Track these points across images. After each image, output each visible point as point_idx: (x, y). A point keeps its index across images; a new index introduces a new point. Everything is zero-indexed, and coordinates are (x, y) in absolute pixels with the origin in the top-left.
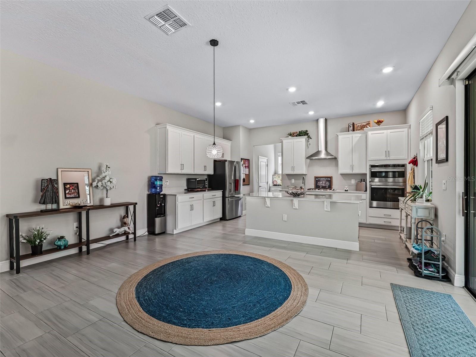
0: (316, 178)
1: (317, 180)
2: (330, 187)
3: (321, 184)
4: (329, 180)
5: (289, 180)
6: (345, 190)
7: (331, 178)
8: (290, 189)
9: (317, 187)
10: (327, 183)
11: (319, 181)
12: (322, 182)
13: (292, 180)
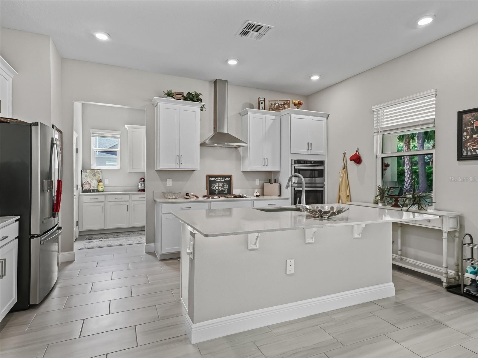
0: (209, 177)
1: (211, 180)
2: (230, 192)
3: (217, 187)
4: (228, 180)
5: (162, 180)
6: (257, 196)
7: (230, 177)
8: (170, 197)
9: (211, 193)
10: (225, 185)
11: (214, 182)
12: (219, 184)
13: (168, 182)
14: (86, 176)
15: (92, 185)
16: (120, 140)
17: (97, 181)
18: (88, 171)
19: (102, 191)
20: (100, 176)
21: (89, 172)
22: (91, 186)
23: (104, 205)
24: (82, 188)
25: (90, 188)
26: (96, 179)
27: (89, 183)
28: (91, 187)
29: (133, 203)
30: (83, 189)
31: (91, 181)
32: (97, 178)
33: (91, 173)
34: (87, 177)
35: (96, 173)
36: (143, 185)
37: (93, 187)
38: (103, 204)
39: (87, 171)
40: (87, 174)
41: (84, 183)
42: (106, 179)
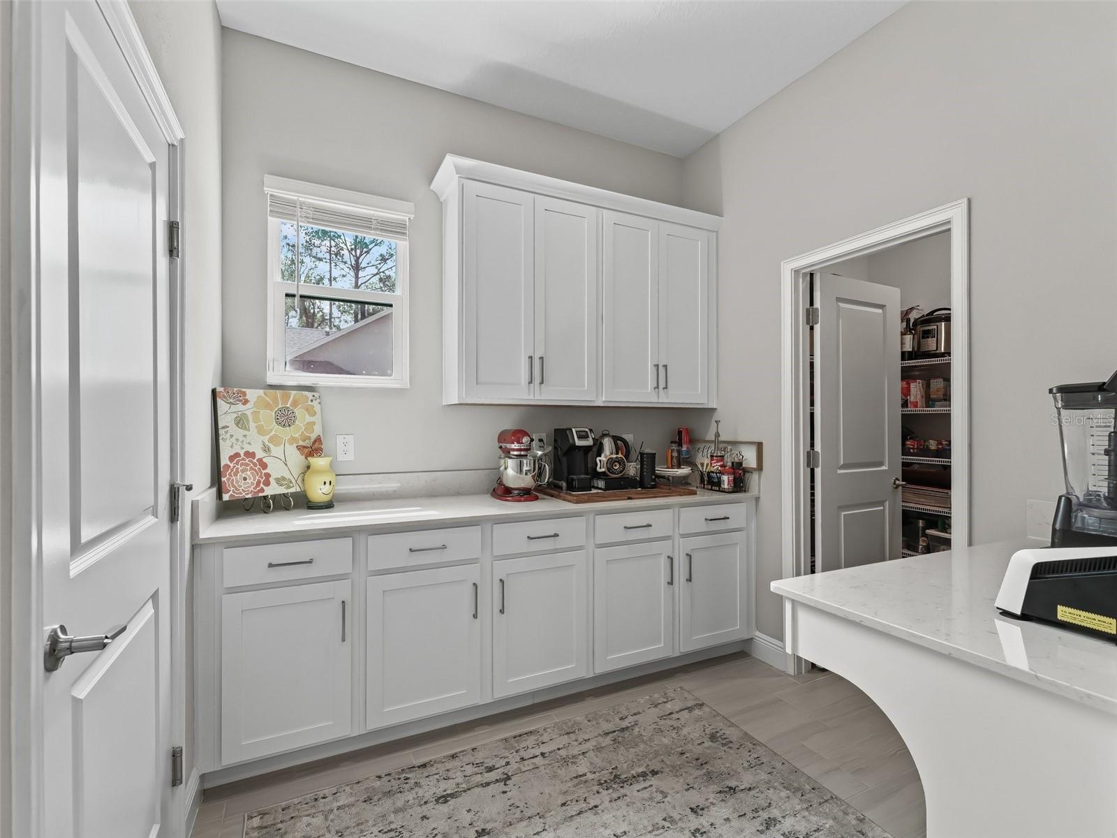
14: (241, 422)
15: (275, 469)
16: (408, 243)
17: (299, 448)
18: (252, 394)
19: (326, 499)
20: (314, 423)
21: (259, 397)
22: (268, 476)
23: (346, 596)
24: (214, 490)
25: (262, 490)
26: (292, 440)
27: (260, 460)
28: (267, 483)
29: (501, 570)
30: (226, 497)
31: (266, 449)
32: (295, 431)
33: (268, 406)
34: (246, 428)
35: (295, 404)
36: (525, 468)
37: (278, 481)
38: (342, 590)
39: (244, 394)
40: (248, 409)
41: (231, 458)
42: (340, 439)
